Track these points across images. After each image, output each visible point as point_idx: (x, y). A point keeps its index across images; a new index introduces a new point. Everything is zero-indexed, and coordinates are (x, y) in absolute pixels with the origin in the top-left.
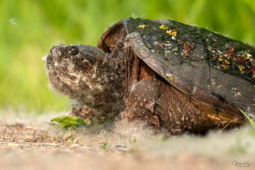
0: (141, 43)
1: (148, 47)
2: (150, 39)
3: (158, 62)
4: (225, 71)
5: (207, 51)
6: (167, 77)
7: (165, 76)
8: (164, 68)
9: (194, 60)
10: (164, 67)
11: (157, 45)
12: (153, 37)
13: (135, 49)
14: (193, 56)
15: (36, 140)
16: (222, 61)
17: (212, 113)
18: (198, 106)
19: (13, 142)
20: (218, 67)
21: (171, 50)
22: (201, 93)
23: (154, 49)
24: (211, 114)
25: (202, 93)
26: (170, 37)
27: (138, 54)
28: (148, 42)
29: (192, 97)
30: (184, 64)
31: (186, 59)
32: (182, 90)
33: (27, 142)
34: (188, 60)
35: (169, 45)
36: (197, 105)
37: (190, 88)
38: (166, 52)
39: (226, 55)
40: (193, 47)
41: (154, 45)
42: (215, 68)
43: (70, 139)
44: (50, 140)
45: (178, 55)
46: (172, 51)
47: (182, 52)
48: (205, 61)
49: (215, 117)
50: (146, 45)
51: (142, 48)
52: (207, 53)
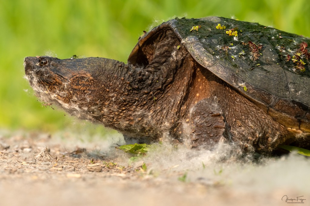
0: (201, 49)
1: (211, 54)
2: (210, 43)
3: (226, 70)
4: (302, 74)
5: (277, 51)
6: (240, 87)
7: (237, 86)
8: (235, 77)
9: (266, 64)
10: (234, 75)
11: (221, 50)
12: (213, 40)
13: (196, 56)
14: (263, 59)
15: (101, 170)
16: (296, 62)
17: (293, 126)
18: (278, 119)
19: (73, 172)
20: (294, 70)
21: (236, 54)
22: (280, 102)
23: (219, 55)
24: (291, 127)
25: (282, 103)
26: (231, 38)
27: (201, 62)
28: (209, 47)
29: (271, 109)
30: (255, 69)
31: (257, 64)
32: (259, 102)
33: (90, 172)
34: (259, 64)
35: (233, 48)
36: (276, 117)
37: (267, 98)
38: (232, 57)
39: (299, 54)
40: (260, 48)
41: (217, 50)
42: (290, 71)
43: (142, 169)
44: (118, 169)
45: (246, 60)
46: (239, 55)
47: (251, 56)
48: (278, 64)
49: (297, 129)
50: (208, 51)
51: (205, 55)
52: (278, 53)
